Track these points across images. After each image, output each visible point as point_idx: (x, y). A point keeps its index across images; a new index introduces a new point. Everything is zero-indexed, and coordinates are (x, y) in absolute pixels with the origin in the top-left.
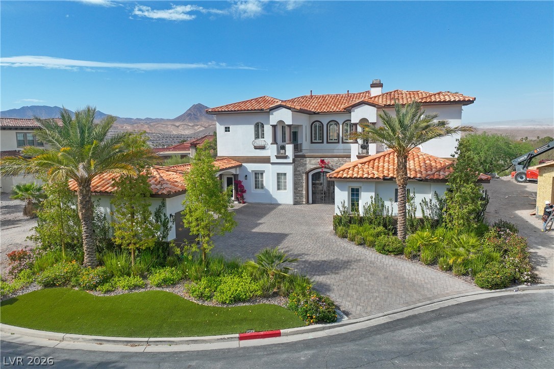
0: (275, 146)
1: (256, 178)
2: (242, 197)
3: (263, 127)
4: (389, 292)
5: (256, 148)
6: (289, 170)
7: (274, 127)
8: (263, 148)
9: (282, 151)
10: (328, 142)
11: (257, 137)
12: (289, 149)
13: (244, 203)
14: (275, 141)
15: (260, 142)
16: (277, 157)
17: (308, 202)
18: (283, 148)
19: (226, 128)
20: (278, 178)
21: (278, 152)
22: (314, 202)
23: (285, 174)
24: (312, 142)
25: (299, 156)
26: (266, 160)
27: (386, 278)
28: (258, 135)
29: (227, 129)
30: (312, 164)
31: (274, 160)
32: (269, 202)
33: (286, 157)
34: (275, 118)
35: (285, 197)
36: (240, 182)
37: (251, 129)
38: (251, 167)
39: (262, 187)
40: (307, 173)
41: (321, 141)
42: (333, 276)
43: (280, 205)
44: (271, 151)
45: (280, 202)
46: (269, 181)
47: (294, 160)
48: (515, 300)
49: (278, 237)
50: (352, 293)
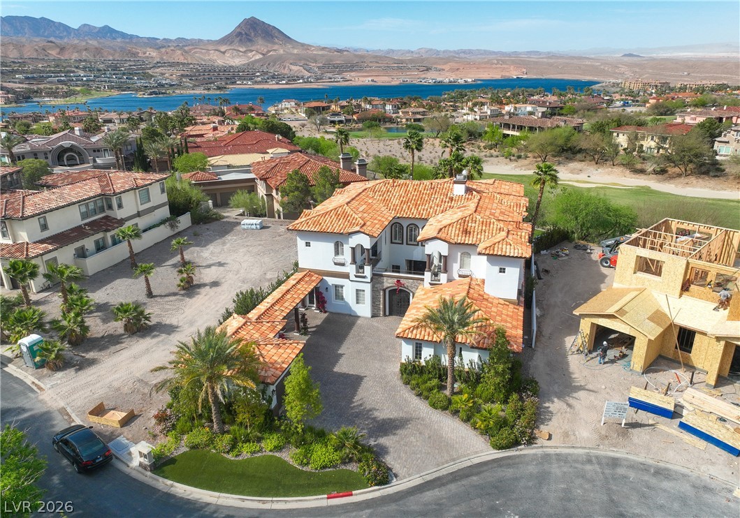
0: (354, 266)
1: (336, 289)
2: (324, 307)
3: (343, 245)
4: (429, 453)
5: (336, 264)
6: (367, 288)
7: (353, 249)
8: (343, 265)
9: (361, 271)
10: (407, 244)
11: (337, 253)
12: (368, 270)
13: (325, 312)
14: (354, 261)
15: (340, 259)
16: (356, 276)
17: (385, 315)
18: (362, 267)
19: (307, 243)
20: (357, 294)
21: (358, 272)
22: (391, 314)
23: (364, 291)
24: (392, 243)
25: (376, 277)
26: (346, 276)
27: (430, 437)
28: (338, 251)
29: (308, 244)
30: (389, 283)
31: (352, 277)
32: (349, 313)
33: (364, 277)
34: (354, 241)
35: (363, 310)
36: (321, 293)
37: (331, 246)
38: (331, 281)
39: (343, 299)
40: (384, 290)
41: (401, 242)
42: (392, 437)
43: (359, 317)
44: (351, 269)
45: (359, 314)
46: (349, 294)
47: (372, 279)
48: (510, 461)
49: (355, 381)
50: (403, 455)
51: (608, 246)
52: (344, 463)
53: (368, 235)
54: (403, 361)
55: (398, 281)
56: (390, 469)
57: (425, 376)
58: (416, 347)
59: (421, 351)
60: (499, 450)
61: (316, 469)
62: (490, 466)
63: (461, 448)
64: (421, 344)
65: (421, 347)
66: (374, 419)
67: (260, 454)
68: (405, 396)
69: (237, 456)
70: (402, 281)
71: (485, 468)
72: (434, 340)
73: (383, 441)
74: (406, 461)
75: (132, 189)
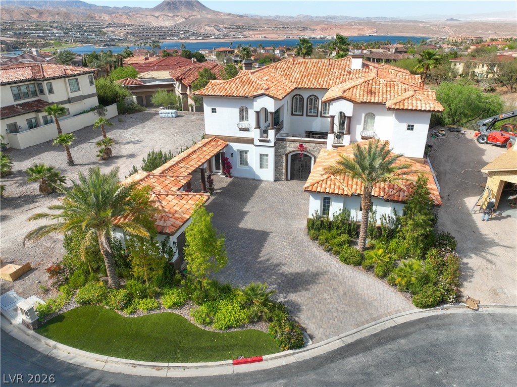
0: (258, 130)
1: (241, 155)
2: (229, 172)
3: (247, 110)
4: (346, 312)
5: (241, 129)
6: (271, 152)
7: (258, 113)
8: (247, 130)
9: (265, 135)
10: (307, 115)
11: (242, 119)
12: (272, 134)
13: (231, 177)
14: (258, 126)
15: (244, 124)
16: (260, 141)
17: (287, 179)
18: (266, 132)
19: (213, 109)
20: (261, 158)
21: (261, 136)
22: (292, 178)
23: (267, 155)
24: (292, 114)
25: (279, 142)
26: (250, 141)
27: (344, 294)
28: (243, 116)
29: (214, 111)
30: (291, 147)
31: (257, 142)
32: (253, 177)
33: (268, 141)
34: (259, 104)
35: (267, 174)
36: (227, 159)
37: (235, 112)
38: (236, 146)
39: (247, 164)
40: (287, 155)
41: (301, 114)
42: (304, 293)
43: (262, 181)
44: (255, 134)
45: (262, 178)
46: (253, 159)
47: (275, 143)
48: (439, 322)
49: (261, 237)
50: (317, 313)
51: (484, 125)
52: (252, 322)
53: (272, 97)
54: (311, 217)
55: (301, 146)
56: (304, 330)
57: (334, 232)
58: (325, 202)
59: (329, 206)
60: (423, 308)
61: (221, 329)
62: (417, 327)
63: (381, 306)
64: (329, 199)
65: (329, 203)
66: (282, 274)
67: (158, 311)
68: (313, 251)
69: (131, 313)
70: (305, 145)
71: (412, 329)
72: (345, 193)
73: (293, 297)
74: (321, 320)
75: (61, 77)
